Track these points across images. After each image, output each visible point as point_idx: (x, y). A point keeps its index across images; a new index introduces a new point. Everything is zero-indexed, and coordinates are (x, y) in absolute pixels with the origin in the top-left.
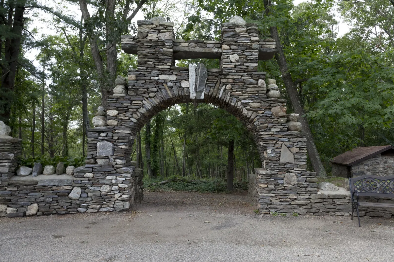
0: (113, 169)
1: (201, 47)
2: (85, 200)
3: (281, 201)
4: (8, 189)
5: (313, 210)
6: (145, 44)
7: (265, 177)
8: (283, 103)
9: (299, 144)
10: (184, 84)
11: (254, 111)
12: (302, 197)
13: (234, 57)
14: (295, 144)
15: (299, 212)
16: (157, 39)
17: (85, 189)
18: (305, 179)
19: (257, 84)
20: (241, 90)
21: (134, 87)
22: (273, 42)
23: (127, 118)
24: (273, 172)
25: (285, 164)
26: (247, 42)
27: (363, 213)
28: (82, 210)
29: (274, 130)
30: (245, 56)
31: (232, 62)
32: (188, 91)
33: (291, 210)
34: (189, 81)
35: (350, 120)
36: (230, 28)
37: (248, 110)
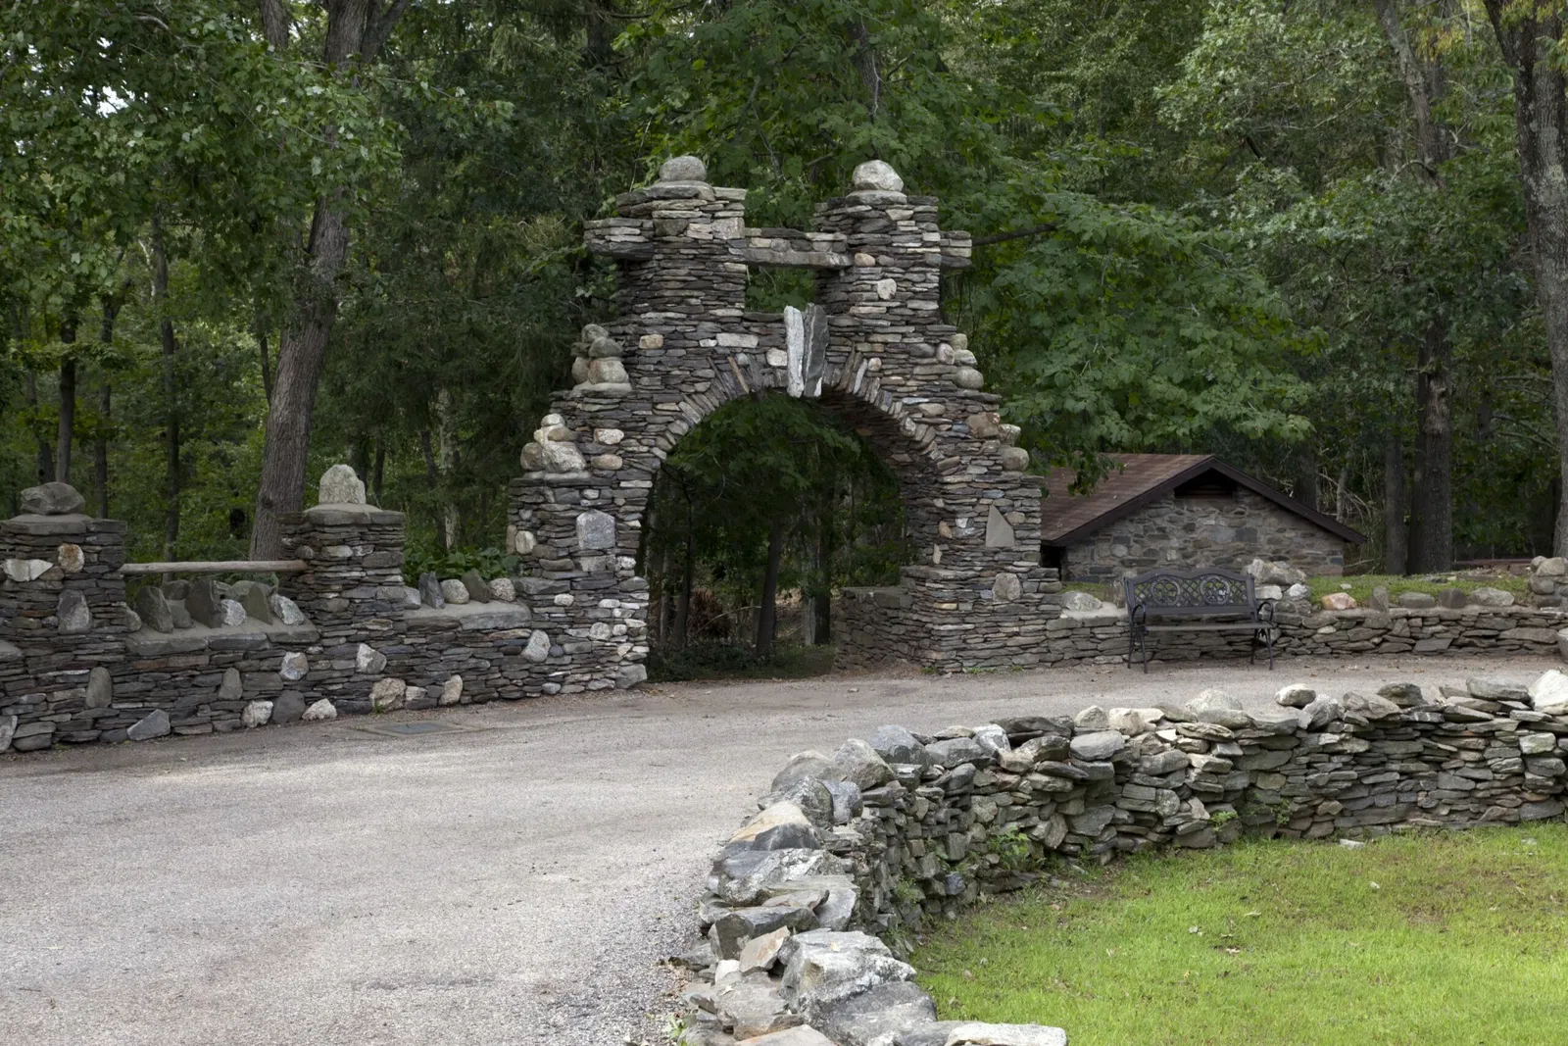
0: (614, 581)
1: (800, 249)
2: (558, 662)
3: (985, 641)
4: (408, 641)
5: (1052, 656)
6: (683, 251)
7: (953, 586)
8: (991, 403)
9: (1026, 502)
10: (776, 358)
11: (930, 424)
12: (1031, 628)
13: (886, 287)
14: (1017, 504)
15: (1022, 662)
16: (711, 237)
17: (556, 634)
18: (1035, 585)
19: (935, 355)
20: (900, 370)
21: (661, 368)
22: (966, 239)
23: (645, 449)
24: (970, 573)
25: (996, 553)
26: (913, 246)
27: (1148, 655)
28: (554, 687)
29: (974, 470)
30: (909, 284)
31: (881, 299)
32: (785, 378)
33: (1006, 659)
34: (785, 349)
35: (1115, 429)
36: (875, 209)
37: (918, 423)
